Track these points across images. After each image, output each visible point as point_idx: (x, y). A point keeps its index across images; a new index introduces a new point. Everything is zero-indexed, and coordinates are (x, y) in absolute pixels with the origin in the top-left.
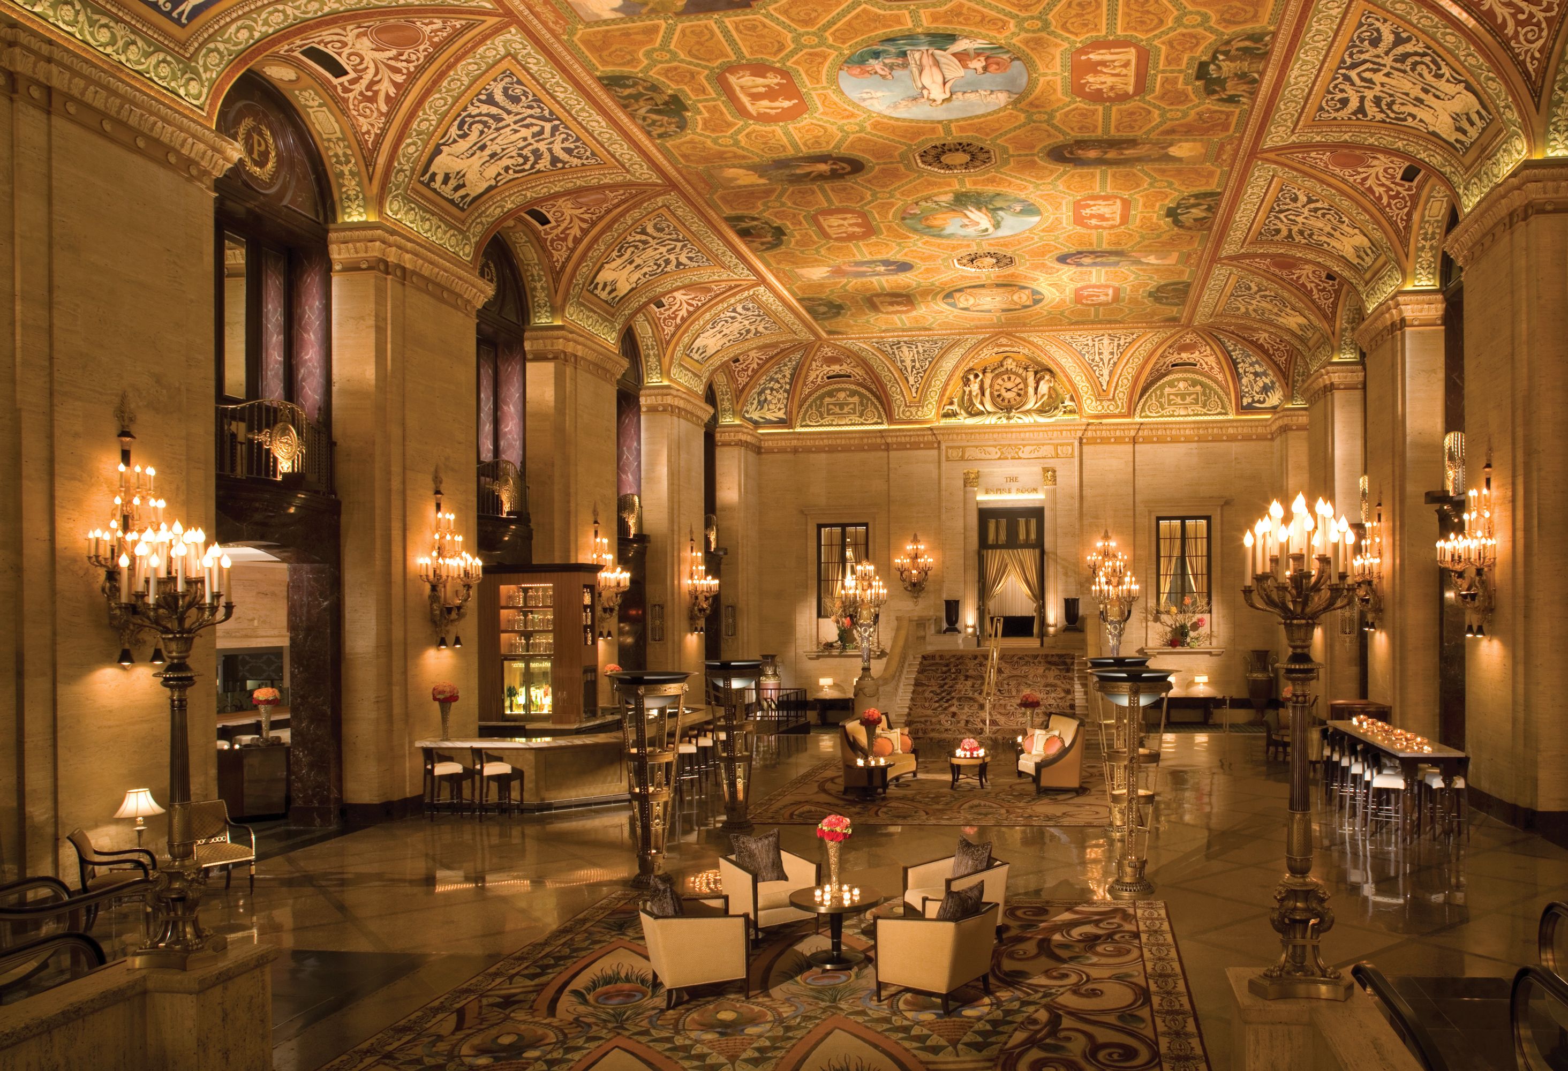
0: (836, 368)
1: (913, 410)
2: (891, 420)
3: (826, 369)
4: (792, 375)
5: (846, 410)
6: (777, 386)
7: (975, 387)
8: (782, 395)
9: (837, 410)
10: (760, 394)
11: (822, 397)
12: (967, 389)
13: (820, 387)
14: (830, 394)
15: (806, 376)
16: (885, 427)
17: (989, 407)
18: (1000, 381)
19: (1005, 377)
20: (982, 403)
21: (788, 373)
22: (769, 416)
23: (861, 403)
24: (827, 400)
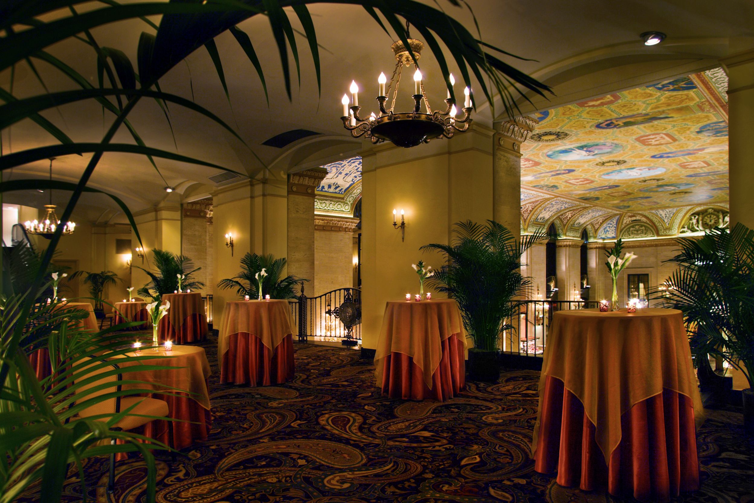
0: (634, 218)
1: (667, 231)
2: (658, 235)
3: (630, 219)
4: (617, 222)
5: (639, 232)
6: (611, 226)
7: (694, 221)
8: (613, 228)
9: (636, 232)
10: (604, 229)
11: (629, 228)
12: (691, 222)
13: (628, 225)
14: (633, 227)
15: (622, 222)
16: (656, 238)
17: (701, 228)
18: (706, 218)
19: (709, 216)
20: (698, 227)
21: (615, 222)
22: (609, 236)
23: (645, 230)
24: (631, 229)
